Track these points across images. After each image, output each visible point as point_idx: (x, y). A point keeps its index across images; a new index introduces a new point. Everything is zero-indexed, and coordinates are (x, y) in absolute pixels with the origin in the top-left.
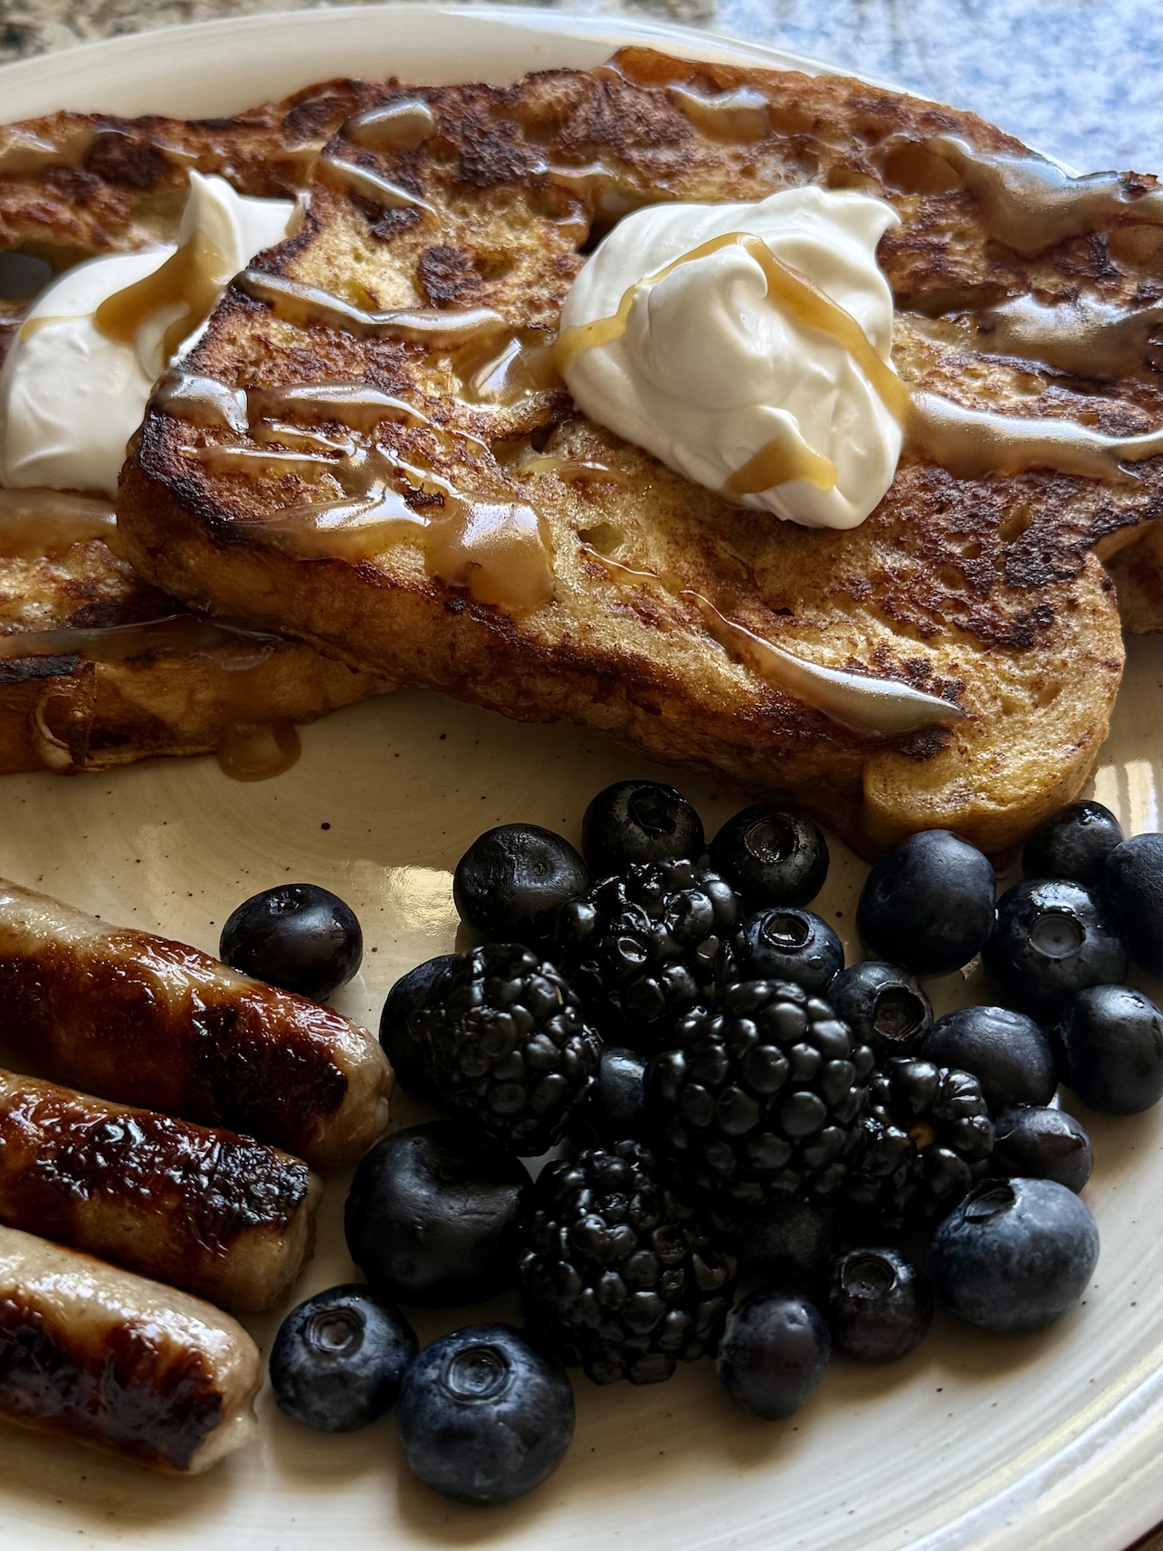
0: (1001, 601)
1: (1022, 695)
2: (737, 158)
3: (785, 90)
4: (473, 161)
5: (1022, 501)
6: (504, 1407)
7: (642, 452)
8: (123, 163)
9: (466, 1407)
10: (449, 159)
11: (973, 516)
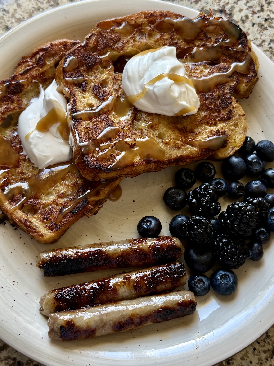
0: (223, 112)
1: (234, 128)
2: (131, 38)
3: (132, 19)
4: (88, 64)
5: (217, 92)
6: (231, 282)
7: (156, 114)
8: (14, 89)
9: (227, 285)
10: (83, 65)
11: (212, 99)
